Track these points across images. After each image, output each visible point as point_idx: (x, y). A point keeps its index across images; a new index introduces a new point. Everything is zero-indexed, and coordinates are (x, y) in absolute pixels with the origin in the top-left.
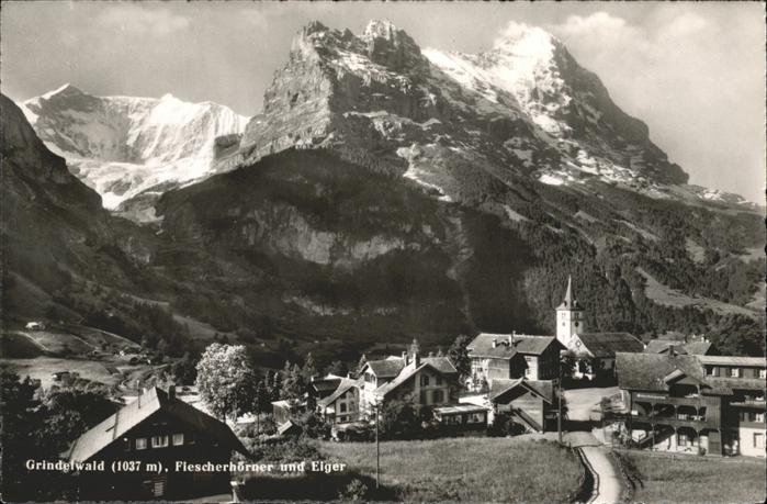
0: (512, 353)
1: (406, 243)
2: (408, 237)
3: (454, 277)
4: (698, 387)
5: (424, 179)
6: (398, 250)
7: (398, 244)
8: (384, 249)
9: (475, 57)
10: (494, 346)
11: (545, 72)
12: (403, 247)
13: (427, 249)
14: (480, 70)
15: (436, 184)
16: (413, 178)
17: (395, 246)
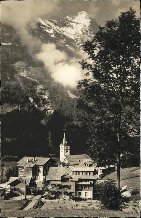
0: (33, 165)
1: (21, 107)
2: (23, 104)
3: (44, 124)
4: (69, 178)
5: (30, 77)
6: (17, 110)
7: (17, 107)
8: (10, 110)
9: (55, 21)
10: (28, 162)
11: (87, 31)
12: (19, 109)
13: (31, 110)
14: (58, 28)
15: (36, 79)
16: (25, 76)
17: (16, 108)
